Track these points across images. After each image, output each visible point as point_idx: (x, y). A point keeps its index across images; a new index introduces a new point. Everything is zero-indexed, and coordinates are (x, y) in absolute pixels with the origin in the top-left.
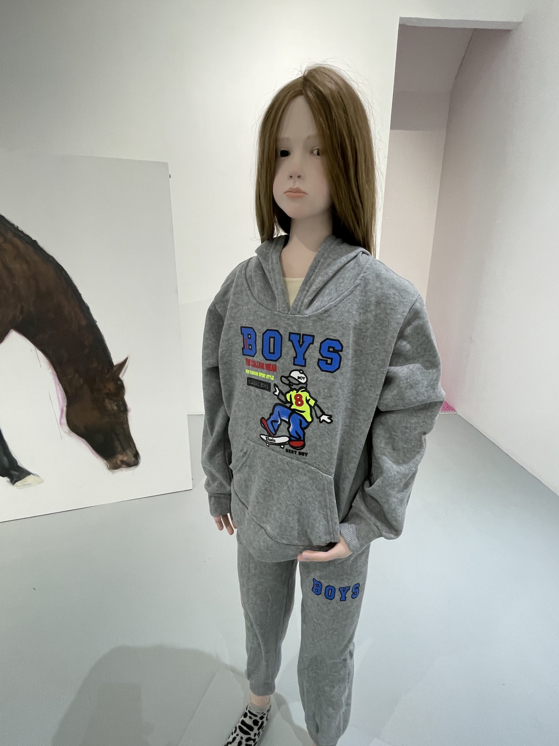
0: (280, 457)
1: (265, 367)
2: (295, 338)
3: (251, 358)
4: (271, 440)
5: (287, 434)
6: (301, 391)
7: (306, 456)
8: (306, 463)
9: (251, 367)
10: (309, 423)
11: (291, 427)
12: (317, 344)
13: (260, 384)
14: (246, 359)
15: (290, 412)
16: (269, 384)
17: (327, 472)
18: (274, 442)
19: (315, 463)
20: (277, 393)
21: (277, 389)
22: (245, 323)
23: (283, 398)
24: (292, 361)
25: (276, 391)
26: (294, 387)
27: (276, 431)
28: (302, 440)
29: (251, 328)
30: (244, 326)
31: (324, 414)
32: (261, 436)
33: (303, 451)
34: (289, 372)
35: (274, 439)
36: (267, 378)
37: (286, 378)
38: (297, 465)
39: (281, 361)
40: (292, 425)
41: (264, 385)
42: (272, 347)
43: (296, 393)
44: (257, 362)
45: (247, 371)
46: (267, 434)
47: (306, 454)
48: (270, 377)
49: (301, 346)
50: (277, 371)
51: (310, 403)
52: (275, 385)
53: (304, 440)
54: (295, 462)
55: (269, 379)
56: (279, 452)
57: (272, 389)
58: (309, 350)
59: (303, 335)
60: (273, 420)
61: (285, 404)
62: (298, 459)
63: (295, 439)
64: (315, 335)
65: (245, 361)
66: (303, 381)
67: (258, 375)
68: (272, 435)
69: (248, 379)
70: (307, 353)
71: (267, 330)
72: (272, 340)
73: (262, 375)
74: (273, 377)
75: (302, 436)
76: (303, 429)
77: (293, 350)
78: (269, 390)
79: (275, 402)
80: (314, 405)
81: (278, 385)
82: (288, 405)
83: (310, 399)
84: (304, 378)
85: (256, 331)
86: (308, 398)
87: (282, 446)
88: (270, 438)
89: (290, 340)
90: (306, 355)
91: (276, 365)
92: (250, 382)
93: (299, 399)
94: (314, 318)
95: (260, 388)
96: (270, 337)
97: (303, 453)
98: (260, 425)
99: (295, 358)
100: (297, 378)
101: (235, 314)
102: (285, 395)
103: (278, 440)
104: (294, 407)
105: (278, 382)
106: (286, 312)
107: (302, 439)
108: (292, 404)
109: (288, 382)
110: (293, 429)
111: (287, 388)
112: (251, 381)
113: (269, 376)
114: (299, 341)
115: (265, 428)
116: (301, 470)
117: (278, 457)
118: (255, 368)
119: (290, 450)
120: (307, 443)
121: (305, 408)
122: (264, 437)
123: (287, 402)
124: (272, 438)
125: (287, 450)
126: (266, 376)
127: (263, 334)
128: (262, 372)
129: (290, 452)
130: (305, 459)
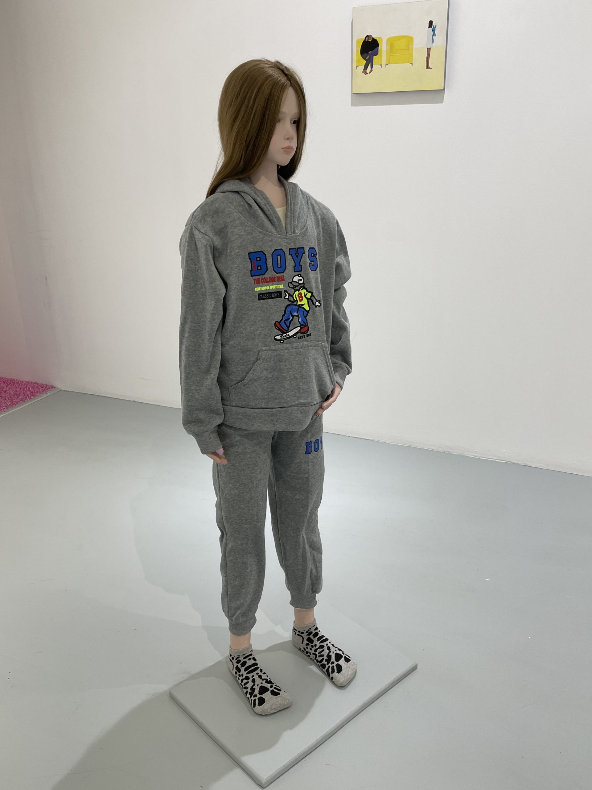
37: (291, 283)
75: (306, 323)
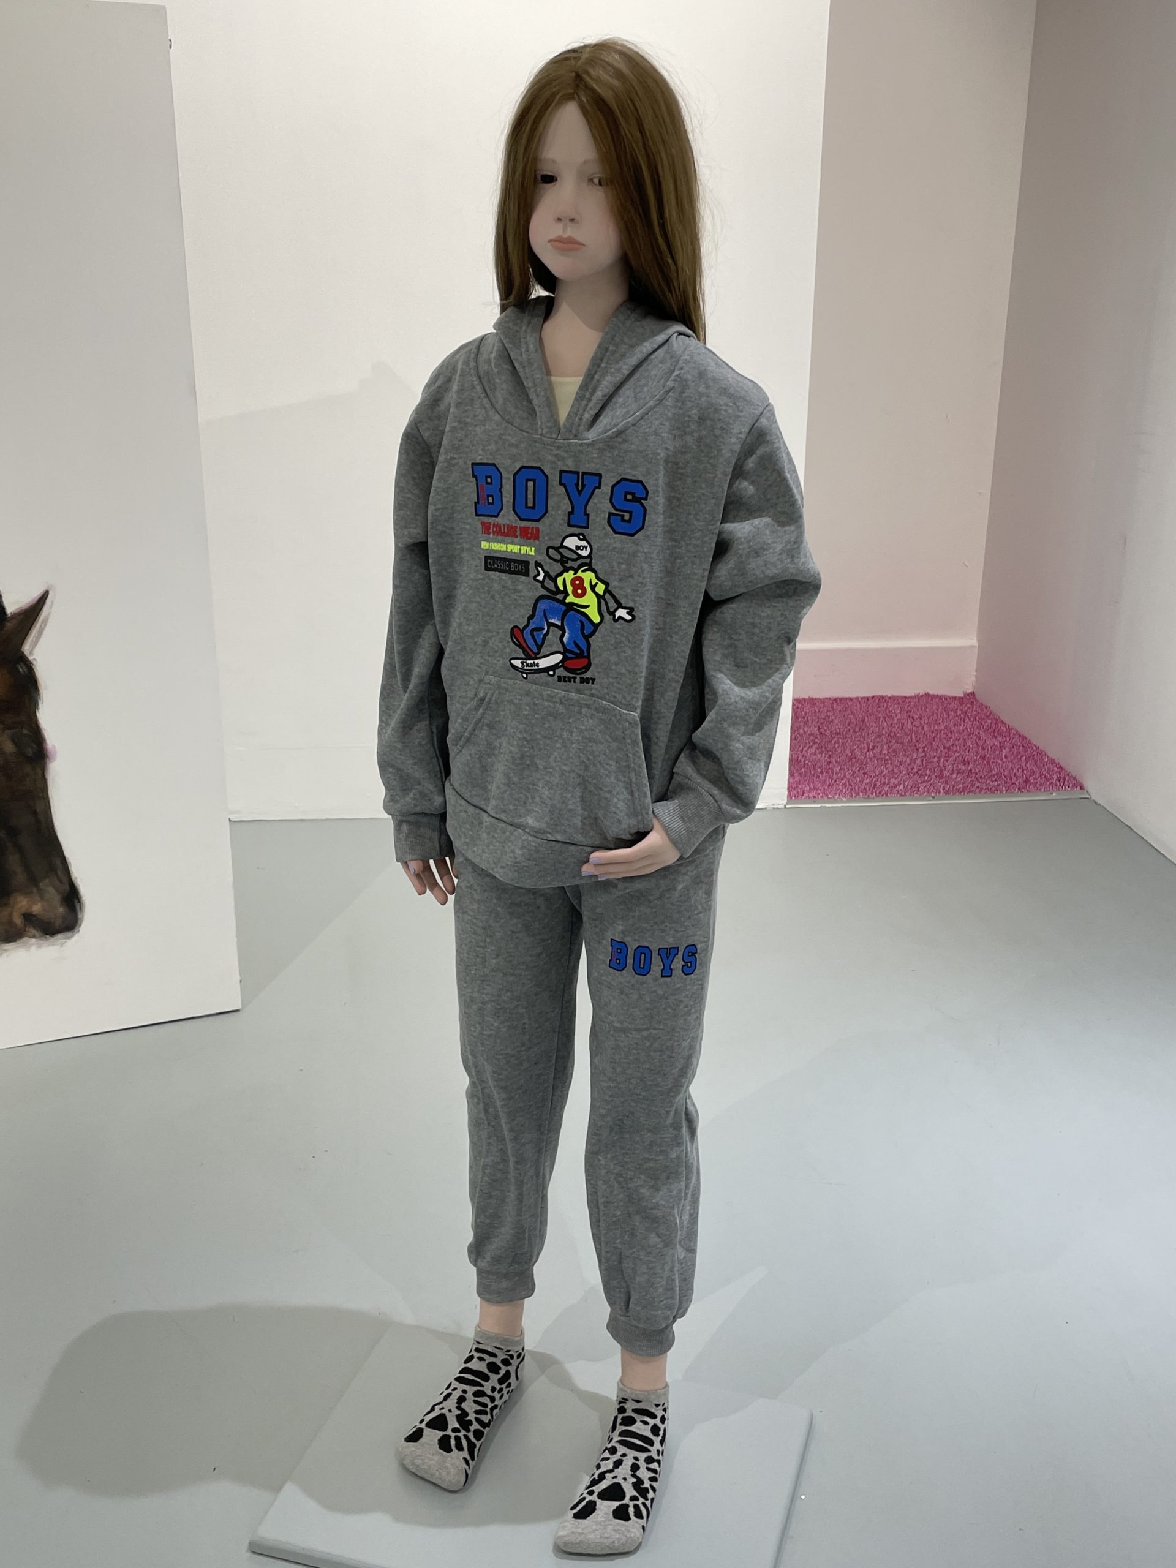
0: (549, 692)
1: (518, 533)
2: (570, 480)
3: (492, 520)
4: (531, 665)
5: (559, 648)
6: (583, 571)
7: (593, 683)
8: (592, 695)
9: (491, 535)
10: (596, 626)
11: (567, 635)
12: (606, 489)
13: (509, 566)
14: (483, 524)
15: (564, 608)
16: (527, 563)
17: (630, 707)
18: (536, 668)
19: (608, 694)
20: (540, 578)
21: (540, 570)
22: (480, 457)
23: (551, 586)
24: (566, 519)
25: (539, 574)
26: (570, 564)
27: (539, 647)
28: (585, 657)
29: (494, 465)
30: (478, 461)
31: (620, 606)
32: (512, 661)
33: (588, 675)
34: (561, 539)
35: (536, 661)
36: (522, 552)
38: (578, 701)
39: (546, 520)
40: (567, 631)
41: (517, 567)
42: (530, 496)
43: (574, 574)
44: (504, 525)
45: (485, 545)
46: (524, 656)
47: (593, 680)
48: (529, 551)
49: (580, 492)
50: (540, 539)
51: (597, 590)
52: (538, 564)
53: (589, 657)
54: (574, 696)
55: (526, 555)
56: (547, 684)
57: (532, 572)
58: (594, 500)
59: (584, 474)
60: (534, 627)
61: (555, 595)
62: (578, 691)
63: (572, 656)
64: (603, 474)
65: (480, 526)
66: (585, 553)
67: (505, 549)
68: (533, 656)
69: (487, 558)
70: (590, 504)
71: (522, 467)
72: (530, 484)
73: (513, 548)
74: (533, 549)
76: (587, 638)
77: (567, 501)
78: (527, 574)
79: (538, 595)
80: (604, 593)
81: (543, 564)
82: (560, 597)
83: (596, 584)
84: (586, 548)
85: (502, 470)
86: (594, 581)
87: (551, 673)
88: (528, 662)
89: (561, 484)
90: (588, 508)
91: (538, 529)
92: (490, 564)
93: (578, 584)
94: (601, 445)
95: (510, 572)
96: (527, 480)
97: (588, 678)
98: (510, 640)
99: (570, 514)
100: (574, 549)
101: (461, 440)
102: (554, 580)
103: (543, 663)
104: (571, 599)
105: (542, 558)
106: (554, 436)
107: (586, 654)
108: (567, 594)
109: (558, 557)
110: (570, 638)
111: (558, 567)
112: (494, 563)
113: (525, 548)
114: (577, 485)
115: (520, 646)
116: (584, 710)
117: (544, 693)
118: (500, 537)
119: (565, 677)
120: (595, 661)
121: (590, 599)
122: (517, 663)
123: (558, 591)
124: (532, 661)
125: (560, 679)
126: (520, 549)
127: (515, 475)
128: (513, 543)
129: (565, 681)
130: (591, 689)
